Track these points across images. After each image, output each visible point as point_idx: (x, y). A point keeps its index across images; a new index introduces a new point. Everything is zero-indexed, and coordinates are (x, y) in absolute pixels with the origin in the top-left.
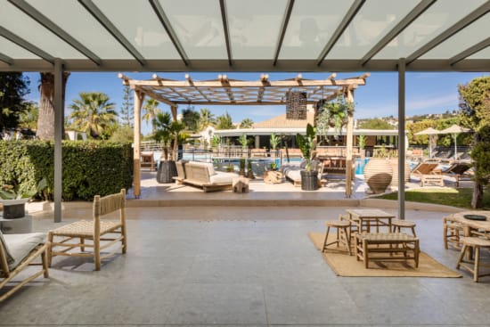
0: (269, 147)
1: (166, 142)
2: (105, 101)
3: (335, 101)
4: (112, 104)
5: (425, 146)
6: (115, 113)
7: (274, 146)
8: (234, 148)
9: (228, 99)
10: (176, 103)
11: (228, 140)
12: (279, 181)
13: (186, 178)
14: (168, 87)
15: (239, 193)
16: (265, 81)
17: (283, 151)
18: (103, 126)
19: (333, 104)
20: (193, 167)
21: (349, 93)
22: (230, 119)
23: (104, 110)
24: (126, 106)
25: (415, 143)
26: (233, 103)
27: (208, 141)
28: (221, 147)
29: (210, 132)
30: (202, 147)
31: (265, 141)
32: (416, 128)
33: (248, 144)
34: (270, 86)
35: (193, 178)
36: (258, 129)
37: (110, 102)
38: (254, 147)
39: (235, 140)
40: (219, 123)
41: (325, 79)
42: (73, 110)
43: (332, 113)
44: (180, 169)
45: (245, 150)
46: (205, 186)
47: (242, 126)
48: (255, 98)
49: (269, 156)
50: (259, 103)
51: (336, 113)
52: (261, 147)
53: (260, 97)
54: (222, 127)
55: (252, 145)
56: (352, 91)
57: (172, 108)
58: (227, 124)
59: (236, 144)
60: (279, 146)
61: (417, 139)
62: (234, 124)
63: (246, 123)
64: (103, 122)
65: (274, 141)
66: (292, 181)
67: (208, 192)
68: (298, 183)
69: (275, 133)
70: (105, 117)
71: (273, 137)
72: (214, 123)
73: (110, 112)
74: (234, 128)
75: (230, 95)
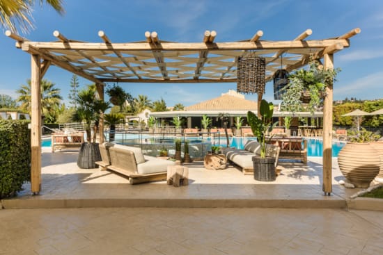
0: (200, 127)
1: (88, 123)
2: (50, 87)
3: (307, 68)
4: (56, 90)
5: (348, 127)
6: (59, 97)
7: (205, 126)
8: (168, 129)
9: (160, 75)
10: (103, 80)
11: (163, 121)
12: (223, 166)
13: (111, 164)
14: (77, 50)
15: (176, 186)
16: (210, 42)
17: (214, 130)
18: (49, 109)
19: (305, 72)
20: (117, 152)
21: (327, 57)
22: (165, 104)
23: (49, 94)
24: (73, 92)
25: (338, 123)
26: (167, 81)
27: (146, 122)
28: (157, 128)
29: (147, 114)
30: (139, 127)
31: (197, 122)
32: (339, 111)
33: (181, 125)
34: (216, 49)
35: (118, 164)
36: (190, 112)
37: (55, 87)
38: (187, 127)
39: (169, 121)
40: (155, 107)
41: (292, 40)
42: (21, 94)
43: (307, 84)
44: (104, 153)
45: (179, 130)
46: (130, 177)
47: (174, 109)
48: (192, 74)
49: (201, 135)
50: (196, 80)
51: (311, 83)
52: (193, 127)
53: (198, 72)
54: (158, 110)
55: (184, 125)
56: (331, 55)
57: (97, 85)
58: (162, 107)
59: (170, 125)
60: (209, 127)
61: (340, 120)
62: (168, 108)
63: (178, 107)
64: (48, 106)
65: (205, 122)
66: (240, 168)
67: (134, 184)
68: (247, 170)
69: (206, 115)
70: (50, 100)
71: (204, 118)
72: (151, 107)
73: (55, 96)
74: (168, 110)
75: (163, 69)
